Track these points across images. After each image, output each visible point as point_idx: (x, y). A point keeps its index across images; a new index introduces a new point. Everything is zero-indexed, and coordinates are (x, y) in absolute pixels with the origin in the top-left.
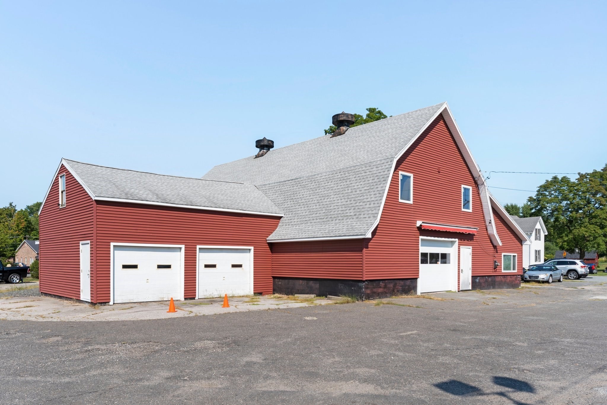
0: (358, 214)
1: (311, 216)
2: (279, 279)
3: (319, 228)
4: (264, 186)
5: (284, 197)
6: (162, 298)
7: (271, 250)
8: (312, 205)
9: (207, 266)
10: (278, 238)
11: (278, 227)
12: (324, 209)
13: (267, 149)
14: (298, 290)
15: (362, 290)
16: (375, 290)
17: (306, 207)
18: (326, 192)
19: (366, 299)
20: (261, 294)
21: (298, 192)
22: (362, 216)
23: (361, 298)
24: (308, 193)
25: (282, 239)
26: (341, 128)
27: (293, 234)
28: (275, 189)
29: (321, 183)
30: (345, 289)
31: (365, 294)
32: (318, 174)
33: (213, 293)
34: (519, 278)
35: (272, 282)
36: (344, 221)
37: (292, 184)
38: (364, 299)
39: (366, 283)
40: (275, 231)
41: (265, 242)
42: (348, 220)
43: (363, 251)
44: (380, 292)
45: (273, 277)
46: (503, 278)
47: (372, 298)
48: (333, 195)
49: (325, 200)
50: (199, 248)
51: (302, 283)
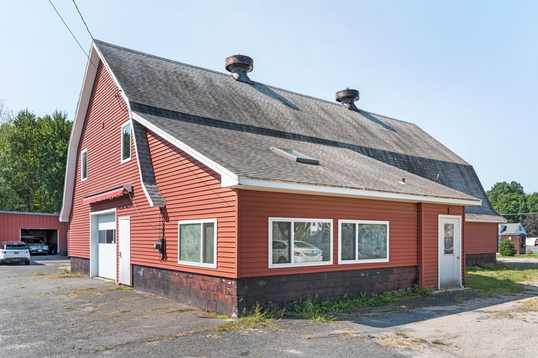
34: (230, 286)
46: (184, 277)
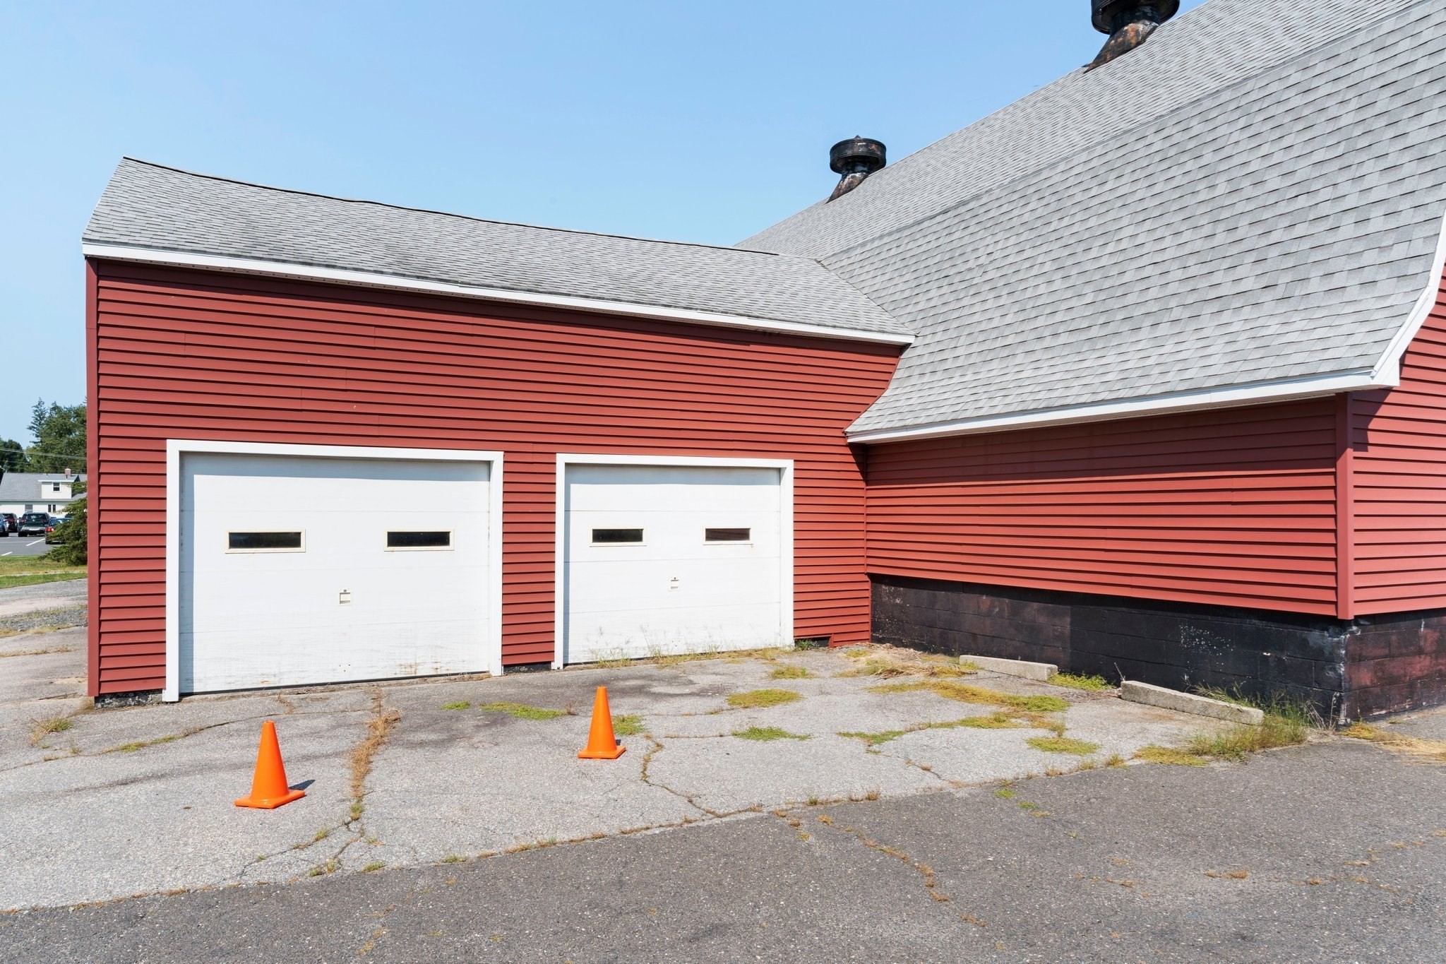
0: (1285, 278)
1: (1027, 326)
2: (894, 586)
3: (1068, 367)
4: (845, 256)
5: (915, 275)
6: (411, 666)
7: (862, 472)
8: (1031, 283)
9: (602, 536)
10: (890, 425)
11: (893, 385)
12: (1088, 289)
13: (865, 169)
14: (974, 635)
15: (1334, 669)
16: (1395, 667)
17: (1004, 297)
18: (1092, 223)
19: (1356, 718)
20: (822, 641)
21: (970, 249)
22: (1315, 285)
23: (1327, 713)
24: (1012, 241)
25: (905, 428)
26: (1126, 28)
27: (950, 402)
28: (883, 256)
29: (1070, 192)
30: (1215, 652)
31: (1350, 690)
32: (1053, 166)
33: (628, 642)
35: (868, 594)
36: (1204, 321)
37: (945, 224)
38: (1347, 716)
39: (1352, 633)
40: (880, 401)
41: (841, 442)
42: (1225, 317)
43: (1339, 463)
44: (1419, 674)
45: (870, 575)
47: (1382, 709)
48: (1133, 227)
49: (1093, 254)
50: (567, 465)
51: (992, 606)
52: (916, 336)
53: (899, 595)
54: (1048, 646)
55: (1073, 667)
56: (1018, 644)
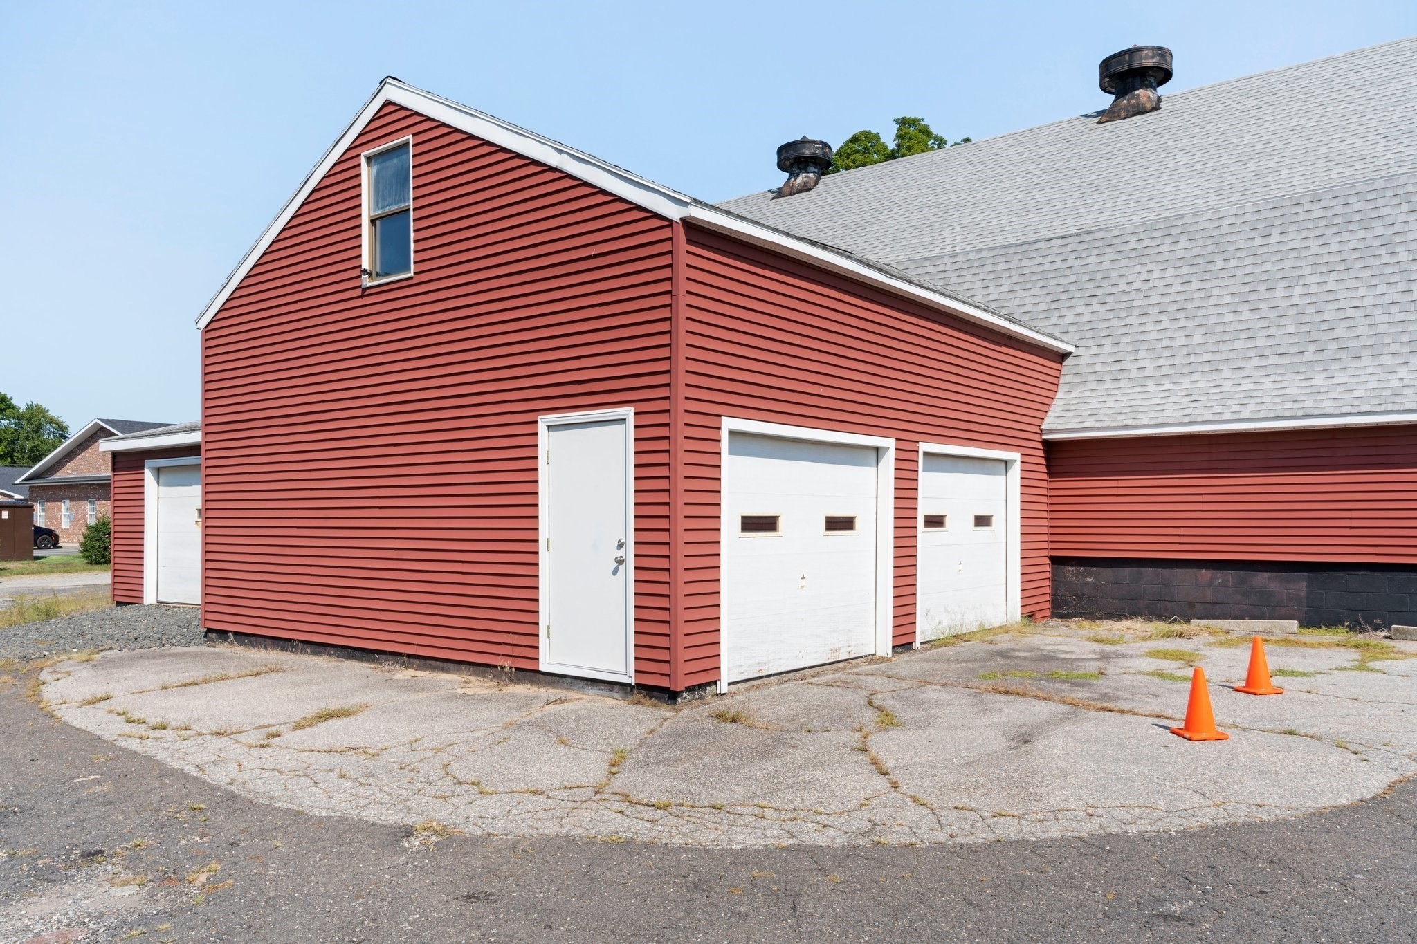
2: (1083, 566)
6: (836, 651)
7: (1047, 466)
9: (928, 522)
11: (1063, 389)
13: (816, 170)
20: (1032, 616)
24: (1171, 272)
26: (1137, 92)
27: (1167, 407)
33: (939, 623)
35: (1047, 576)
40: (1057, 403)
41: (1037, 437)
45: (1051, 558)
50: (924, 453)
51: (1214, 578)
52: (1076, 346)
53: (1090, 574)
54: (1280, 606)
55: (1309, 622)
56: (1245, 607)
